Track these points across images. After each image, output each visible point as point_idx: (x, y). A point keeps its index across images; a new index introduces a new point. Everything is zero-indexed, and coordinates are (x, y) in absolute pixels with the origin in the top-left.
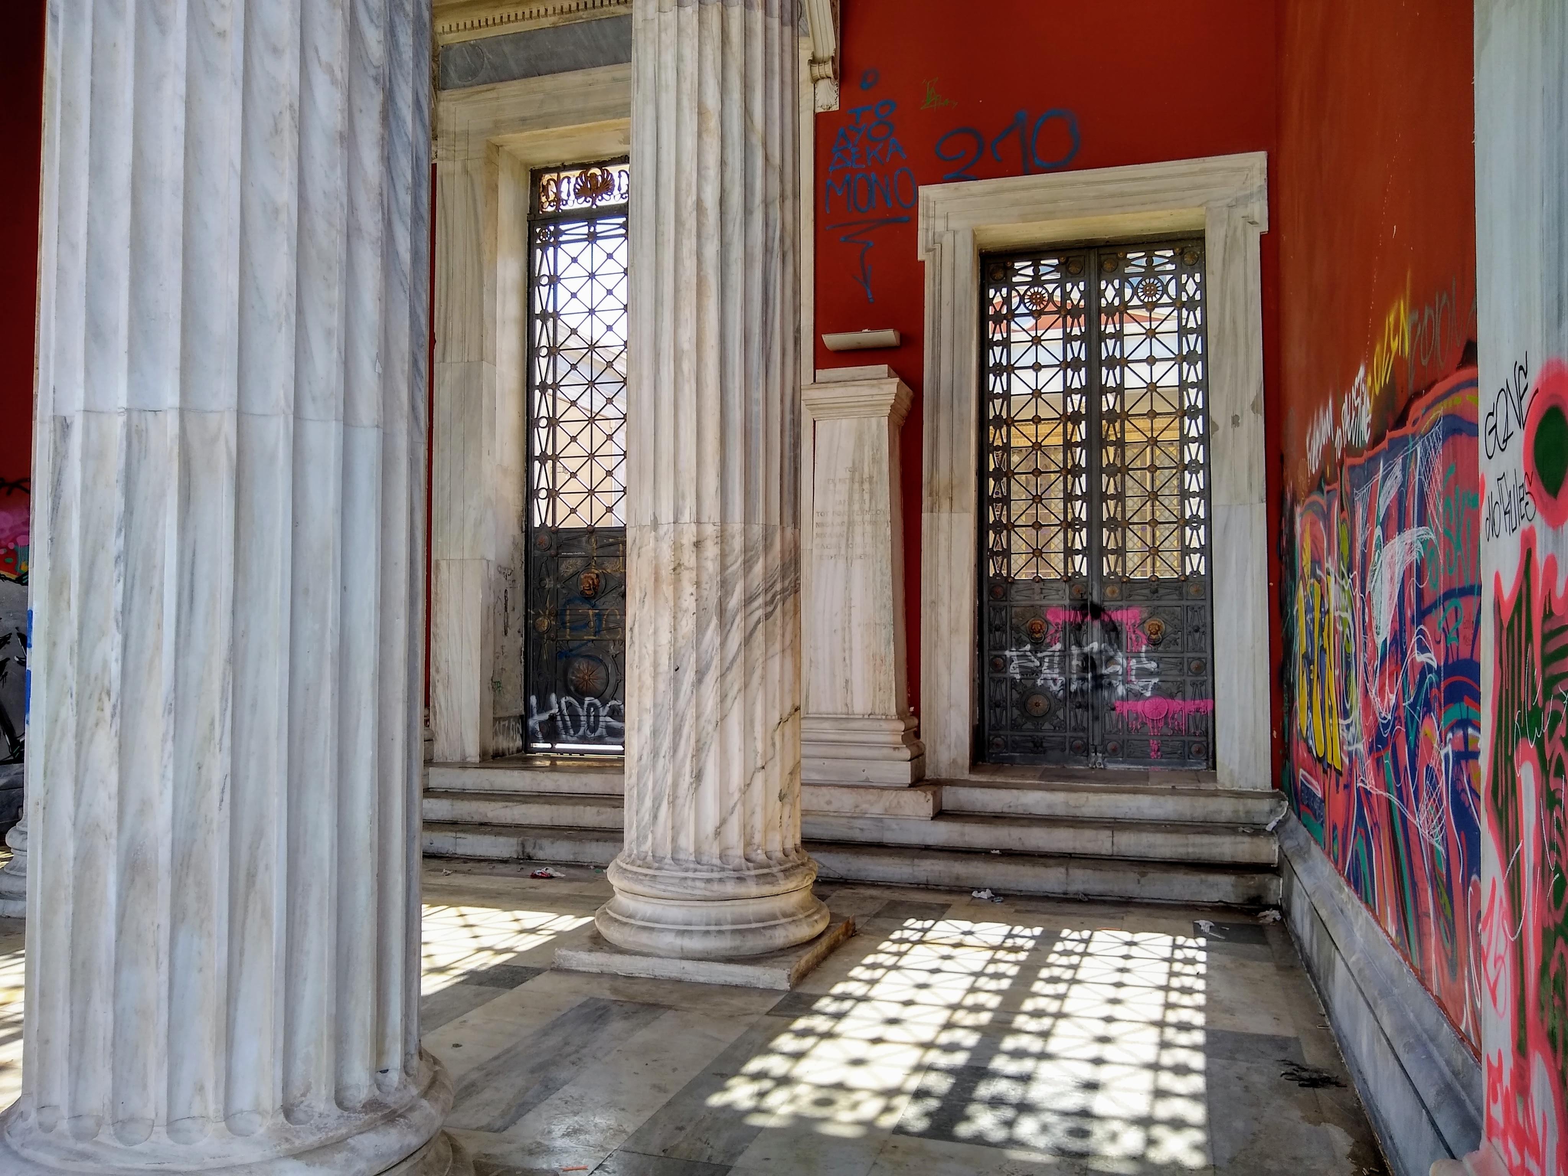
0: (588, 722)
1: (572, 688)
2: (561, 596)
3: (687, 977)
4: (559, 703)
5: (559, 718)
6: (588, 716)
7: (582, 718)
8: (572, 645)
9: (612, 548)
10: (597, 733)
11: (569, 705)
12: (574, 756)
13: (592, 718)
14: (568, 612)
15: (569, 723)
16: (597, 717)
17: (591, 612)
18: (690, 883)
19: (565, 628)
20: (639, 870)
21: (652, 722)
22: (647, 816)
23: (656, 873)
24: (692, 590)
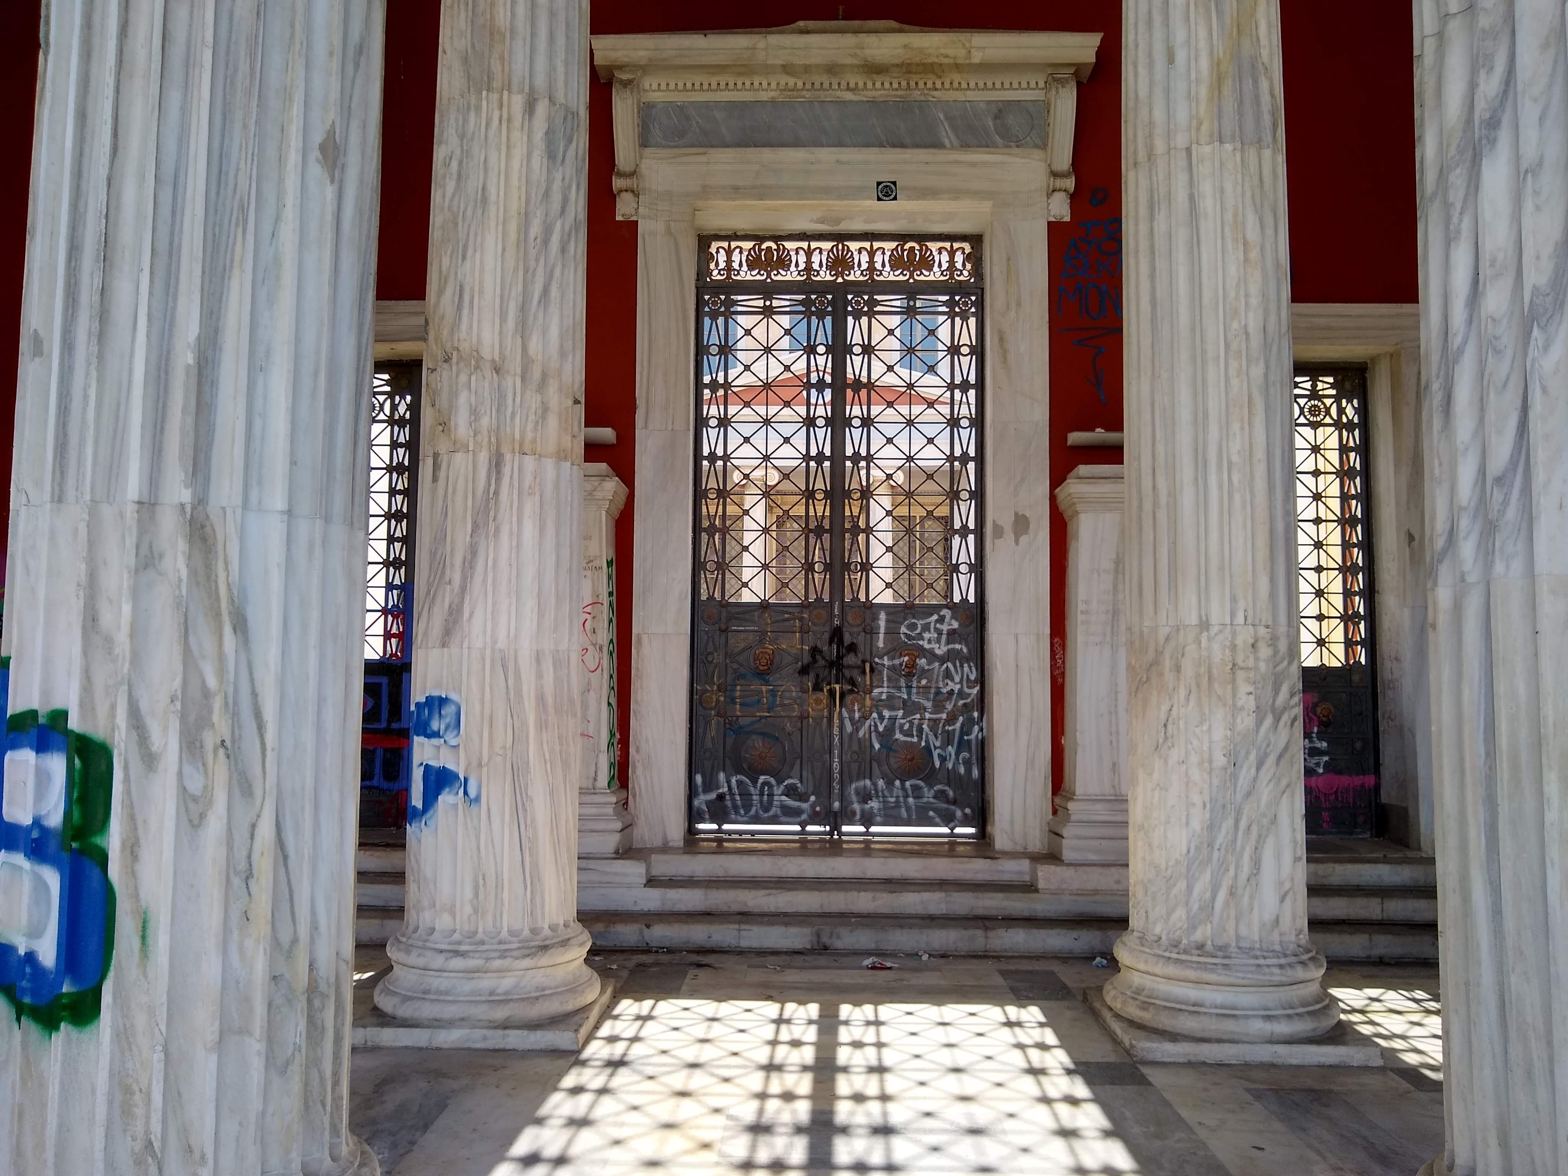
0: (761, 801)
1: (745, 767)
2: (730, 671)
3: (1278, 1061)
4: (729, 782)
5: (728, 797)
6: (762, 794)
7: (755, 797)
8: (742, 721)
9: (787, 623)
10: (771, 813)
11: (740, 783)
12: (744, 836)
13: (765, 797)
14: (739, 688)
15: (739, 803)
16: (771, 795)
17: (764, 688)
18: (1266, 970)
19: (735, 703)
20: (1202, 959)
21: (1208, 816)
22: (1196, 907)
23: (1226, 961)
24: (1251, 689)
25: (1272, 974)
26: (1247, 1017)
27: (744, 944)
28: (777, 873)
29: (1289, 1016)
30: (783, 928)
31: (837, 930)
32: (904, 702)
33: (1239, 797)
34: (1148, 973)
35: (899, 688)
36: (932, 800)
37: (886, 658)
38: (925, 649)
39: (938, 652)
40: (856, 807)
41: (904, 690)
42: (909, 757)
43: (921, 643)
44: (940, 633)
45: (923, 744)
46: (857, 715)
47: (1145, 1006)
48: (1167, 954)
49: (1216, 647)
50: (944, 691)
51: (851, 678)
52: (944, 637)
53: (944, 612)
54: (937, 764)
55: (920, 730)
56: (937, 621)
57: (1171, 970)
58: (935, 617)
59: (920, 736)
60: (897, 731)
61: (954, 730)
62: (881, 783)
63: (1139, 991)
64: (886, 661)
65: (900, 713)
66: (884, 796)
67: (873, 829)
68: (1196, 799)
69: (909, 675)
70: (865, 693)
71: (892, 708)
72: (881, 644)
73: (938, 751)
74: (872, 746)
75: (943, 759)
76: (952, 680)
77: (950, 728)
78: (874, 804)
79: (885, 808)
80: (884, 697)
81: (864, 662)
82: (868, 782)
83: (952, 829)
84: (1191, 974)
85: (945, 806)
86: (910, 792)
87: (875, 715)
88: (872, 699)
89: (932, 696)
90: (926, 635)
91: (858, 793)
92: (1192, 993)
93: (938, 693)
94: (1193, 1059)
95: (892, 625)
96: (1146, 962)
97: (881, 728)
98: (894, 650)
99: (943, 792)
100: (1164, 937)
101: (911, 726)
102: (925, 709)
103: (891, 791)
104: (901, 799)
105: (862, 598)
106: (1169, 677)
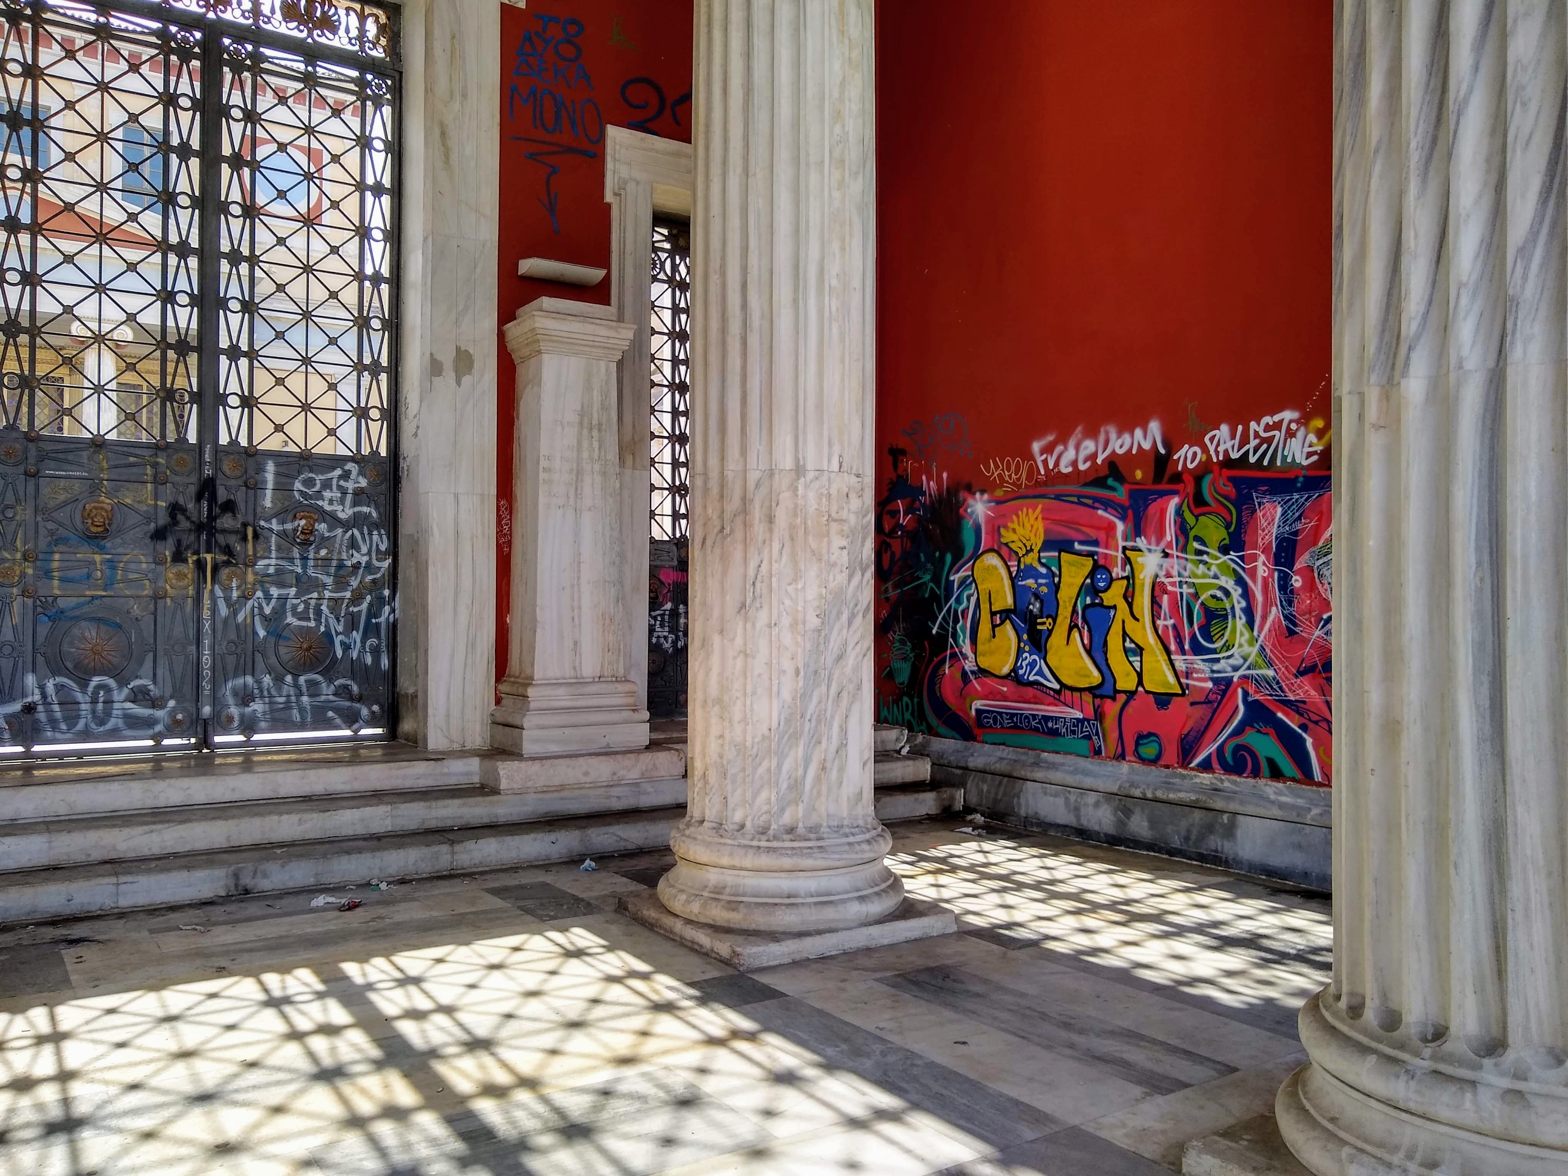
0: (94, 712)
1: (70, 665)
2: (42, 532)
3: (873, 944)
4: (42, 688)
5: (40, 708)
6: (94, 701)
7: (83, 706)
8: (62, 603)
9: (134, 470)
10: (109, 726)
11: (59, 688)
12: (66, 760)
13: (100, 706)
14: (57, 556)
15: (58, 715)
16: (109, 702)
17: (98, 558)
19: (52, 578)
20: (796, 844)
21: (801, 684)
22: (784, 786)
23: (820, 843)
24: (844, 543)
25: (863, 851)
26: (843, 901)
27: (125, 902)
28: (150, 803)
29: (877, 894)
30: (185, 874)
31: (263, 867)
32: (298, 578)
33: (829, 662)
34: (733, 868)
35: (291, 560)
36: (331, 698)
37: (274, 521)
38: (324, 511)
39: (342, 516)
40: (234, 711)
41: (298, 562)
42: (305, 646)
43: (320, 503)
44: (344, 492)
45: (322, 629)
46: (235, 594)
47: (732, 906)
48: (755, 843)
49: (811, 495)
50: (349, 563)
51: (228, 546)
52: (349, 497)
53: (350, 466)
54: (339, 653)
55: (318, 613)
56: (340, 477)
57: (764, 861)
58: (338, 472)
59: (318, 619)
60: (289, 614)
61: (360, 611)
62: (267, 680)
63: (718, 890)
64: (275, 525)
65: (293, 591)
66: (271, 696)
67: (256, 737)
68: (787, 665)
69: (306, 544)
70: (246, 565)
71: (282, 585)
72: (268, 503)
73: (340, 637)
74: (255, 633)
75: (346, 647)
76: (358, 550)
77: (356, 609)
78: (257, 706)
79: (272, 711)
80: (271, 570)
81: (245, 525)
82: (249, 680)
83: (356, 732)
84: (787, 862)
85: (348, 704)
86: (304, 689)
87: (259, 594)
88: (256, 574)
89: (332, 570)
90: (327, 494)
91: (235, 694)
92: (785, 883)
93: (341, 566)
94: (797, 957)
95: (284, 480)
96: (731, 854)
97: (267, 611)
98: (286, 512)
99: (346, 687)
100: (748, 824)
101: (307, 608)
102: (324, 586)
103: (279, 690)
104: (293, 699)
105: (244, 442)
106: (759, 529)
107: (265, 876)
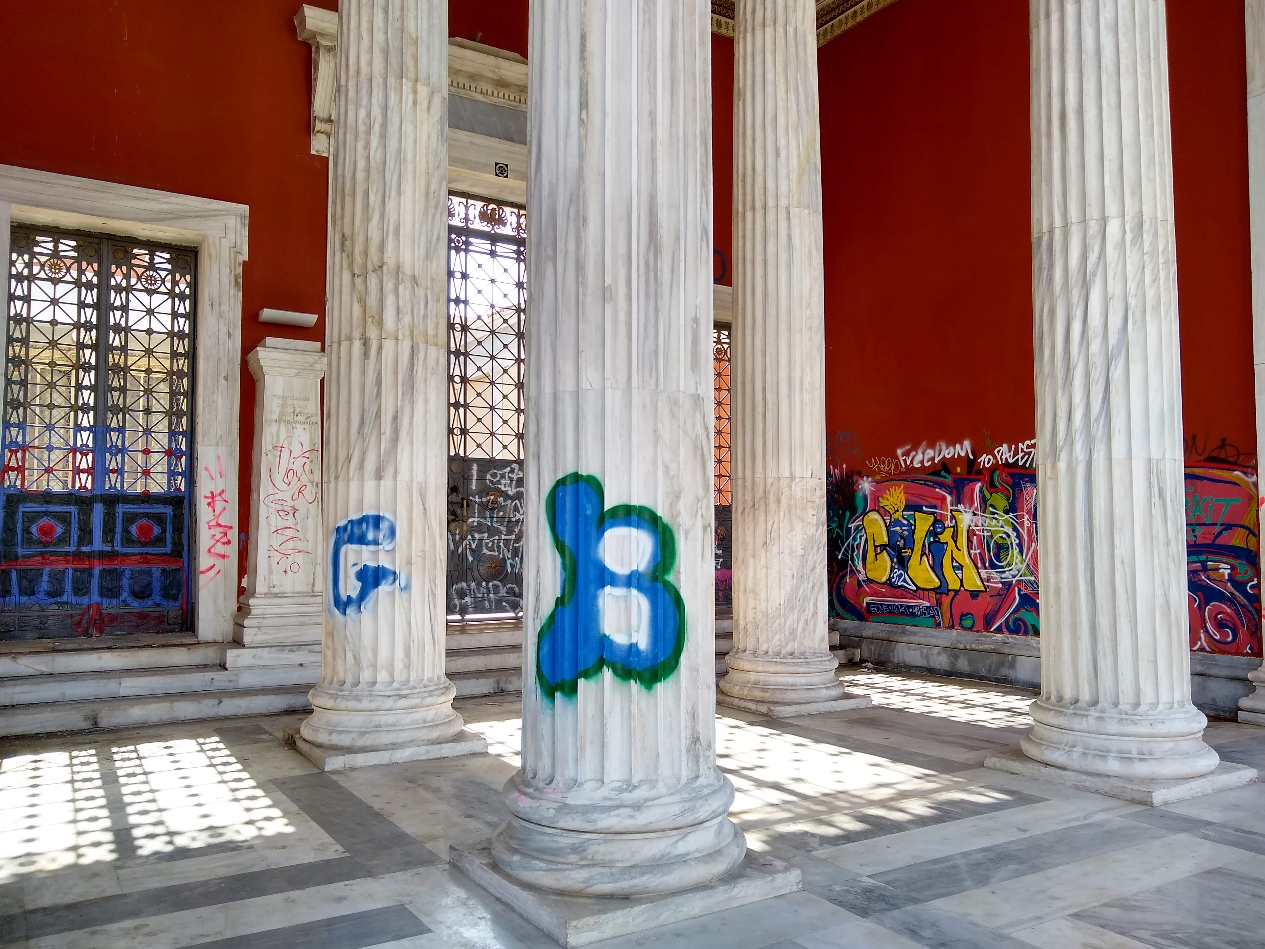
20: (794, 661)
21: (795, 582)
22: (787, 632)
23: (806, 660)
24: (814, 513)
25: (827, 665)
29: (834, 686)
30: (476, 680)
31: (510, 679)
32: (488, 527)
33: (808, 572)
34: (764, 672)
35: (485, 518)
36: (505, 595)
37: (477, 497)
38: (502, 491)
39: (510, 493)
40: (457, 602)
41: (488, 519)
42: (493, 566)
43: (500, 486)
44: (511, 480)
45: (501, 556)
46: (458, 537)
47: (765, 690)
48: (774, 660)
49: (798, 489)
50: (514, 520)
51: (454, 511)
52: (514, 483)
53: (514, 465)
54: (509, 570)
55: (499, 547)
56: (510, 472)
57: (780, 668)
58: (508, 469)
59: (499, 551)
60: (484, 548)
61: (519, 546)
62: (473, 585)
63: (756, 683)
64: (477, 499)
65: (486, 535)
66: (475, 594)
67: (468, 617)
68: (789, 574)
69: (493, 509)
70: (463, 521)
71: (480, 532)
72: (474, 487)
73: (510, 561)
74: (467, 559)
75: (513, 566)
76: (519, 513)
77: (517, 545)
78: (468, 599)
79: (475, 602)
80: (475, 524)
81: (463, 499)
82: (464, 584)
83: (516, 614)
84: (791, 669)
85: (513, 598)
86: (491, 590)
87: (469, 537)
88: (468, 526)
89: (506, 523)
90: (503, 481)
91: (457, 592)
92: (789, 679)
93: (510, 521)
94: (798, 713)
95: (481, 474)
96: (763, 665)
97: (474, 546)
98: (484, 491)
99: (512, 588)
100: (770, 651)
101: (493, 545)
102: (501, 532)
103: (479, 590)
104: (486, 595)
105: (462, 454)
106: (773, 506)
107: (511, 683)
